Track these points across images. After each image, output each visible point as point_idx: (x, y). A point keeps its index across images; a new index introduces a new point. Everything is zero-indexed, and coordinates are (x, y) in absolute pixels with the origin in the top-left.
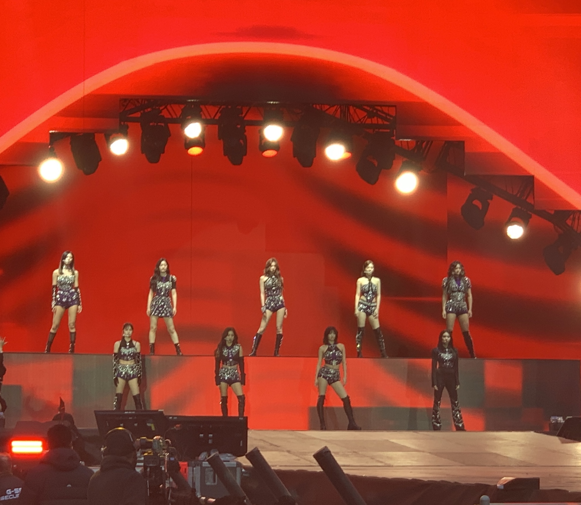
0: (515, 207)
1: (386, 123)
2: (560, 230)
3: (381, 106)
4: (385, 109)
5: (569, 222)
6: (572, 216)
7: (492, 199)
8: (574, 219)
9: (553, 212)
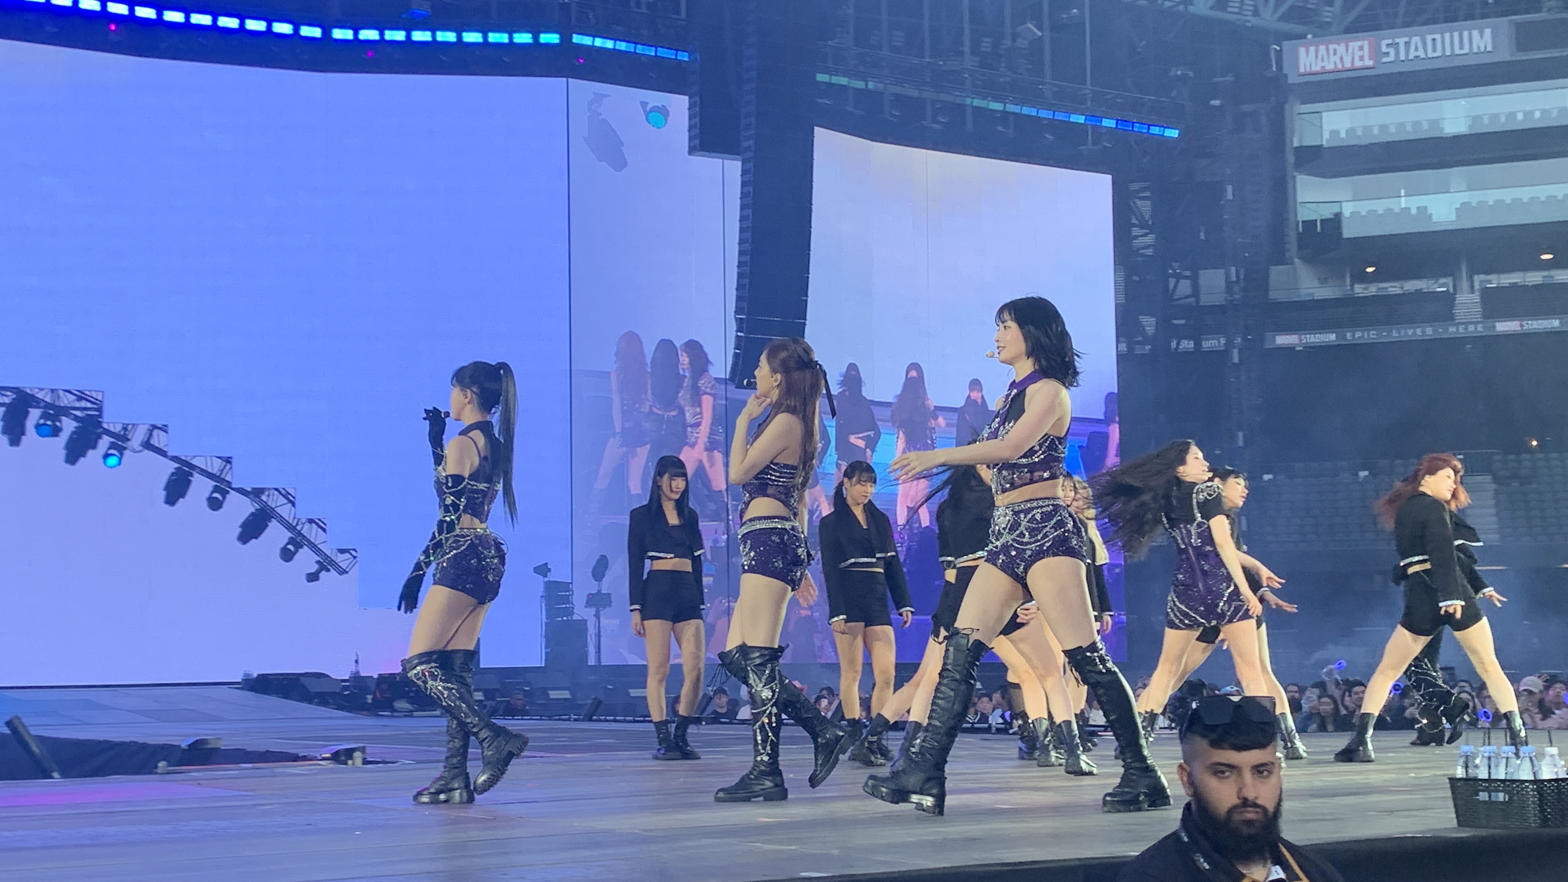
0: (214, 483)
1: (95, 406)
2: (256, 505)
3: (89, 391)
4: (94, 394)
5: (264, 498)
6: (267, 493)
7: (192, 476)
8: (269, 496)
9: (249, 489)
